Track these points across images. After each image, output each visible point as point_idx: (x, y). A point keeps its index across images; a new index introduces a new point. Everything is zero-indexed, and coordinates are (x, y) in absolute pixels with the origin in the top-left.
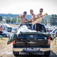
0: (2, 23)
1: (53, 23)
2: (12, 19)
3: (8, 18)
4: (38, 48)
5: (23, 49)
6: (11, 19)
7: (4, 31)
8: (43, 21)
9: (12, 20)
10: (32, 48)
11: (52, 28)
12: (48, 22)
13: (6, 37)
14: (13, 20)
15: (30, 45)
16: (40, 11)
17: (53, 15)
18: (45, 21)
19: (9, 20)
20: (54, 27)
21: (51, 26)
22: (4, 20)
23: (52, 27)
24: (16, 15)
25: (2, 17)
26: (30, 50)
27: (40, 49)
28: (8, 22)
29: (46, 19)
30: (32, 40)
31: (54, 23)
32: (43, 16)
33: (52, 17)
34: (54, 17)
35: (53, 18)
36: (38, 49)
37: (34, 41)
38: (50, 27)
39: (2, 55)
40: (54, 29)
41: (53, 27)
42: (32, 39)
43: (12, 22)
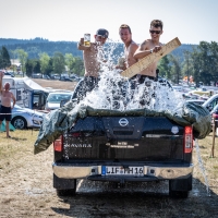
0: (8, 74)
1: (204, 74)
2: (48, 58)
3: (31, 55)
4: (146, 167)
5: (93, 171)
6: (44, 58)
7: (16, 106)
8: (166, 69)
9: (47, 63)
10: (126, 167)
11: (201, 94)
12: (183, 70)
13: (26, 127)
14: (51, 63)
15: (119, 156)
16: (152, 32)
17: (204, 45)
18: (173, 66)
19: (35, 64)
20: (208, 92)
21: (198, 86)
22: (18, 64)
23: (200, 90)
24: (62, 45)
25: (10, 51)
26: (118, 173)
27: (152, 171)
28: (32, 69)
29: (177, 58)
30: (123, 136)
31: (209, 75)
32: (164, 49)
33: (199, 52)
34: (210, 54)
35: (205, 55)
36: (146, 169)
37: (130, 142)
38: (193, 92)
39: (8, 197)
40: (210, 99)
41: (204, 90)
42: (125, 134)
43: (48, 73)
